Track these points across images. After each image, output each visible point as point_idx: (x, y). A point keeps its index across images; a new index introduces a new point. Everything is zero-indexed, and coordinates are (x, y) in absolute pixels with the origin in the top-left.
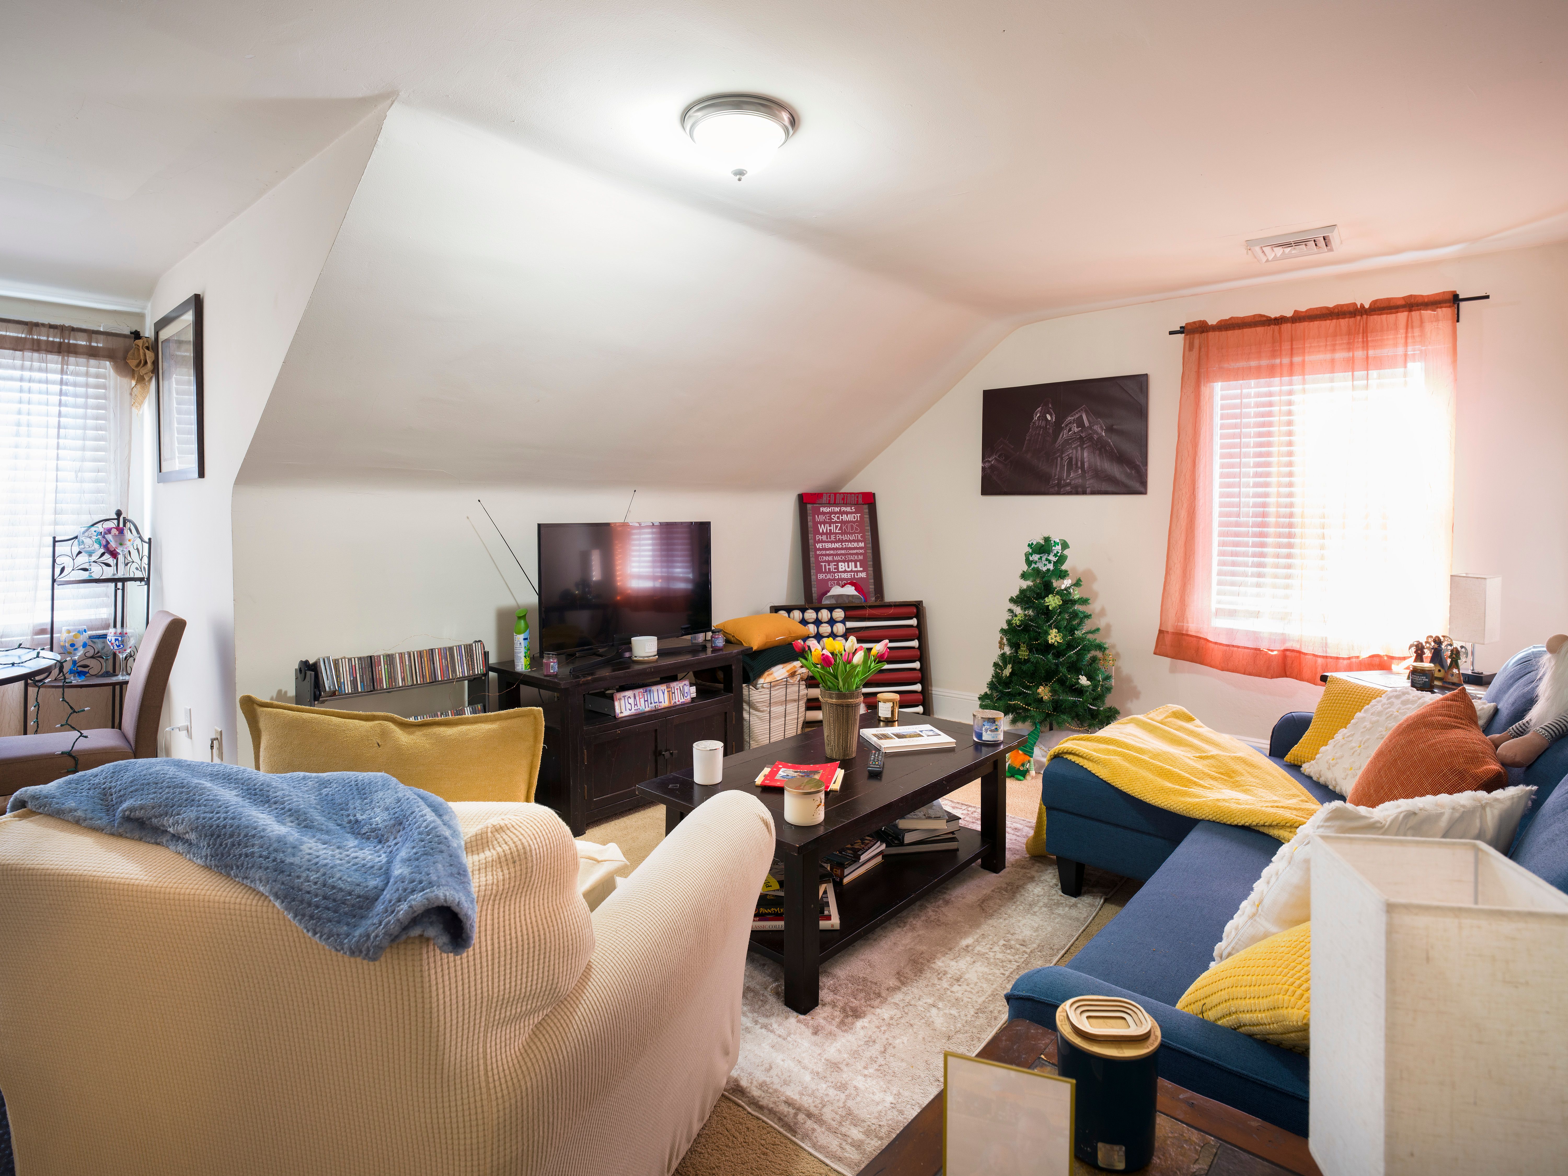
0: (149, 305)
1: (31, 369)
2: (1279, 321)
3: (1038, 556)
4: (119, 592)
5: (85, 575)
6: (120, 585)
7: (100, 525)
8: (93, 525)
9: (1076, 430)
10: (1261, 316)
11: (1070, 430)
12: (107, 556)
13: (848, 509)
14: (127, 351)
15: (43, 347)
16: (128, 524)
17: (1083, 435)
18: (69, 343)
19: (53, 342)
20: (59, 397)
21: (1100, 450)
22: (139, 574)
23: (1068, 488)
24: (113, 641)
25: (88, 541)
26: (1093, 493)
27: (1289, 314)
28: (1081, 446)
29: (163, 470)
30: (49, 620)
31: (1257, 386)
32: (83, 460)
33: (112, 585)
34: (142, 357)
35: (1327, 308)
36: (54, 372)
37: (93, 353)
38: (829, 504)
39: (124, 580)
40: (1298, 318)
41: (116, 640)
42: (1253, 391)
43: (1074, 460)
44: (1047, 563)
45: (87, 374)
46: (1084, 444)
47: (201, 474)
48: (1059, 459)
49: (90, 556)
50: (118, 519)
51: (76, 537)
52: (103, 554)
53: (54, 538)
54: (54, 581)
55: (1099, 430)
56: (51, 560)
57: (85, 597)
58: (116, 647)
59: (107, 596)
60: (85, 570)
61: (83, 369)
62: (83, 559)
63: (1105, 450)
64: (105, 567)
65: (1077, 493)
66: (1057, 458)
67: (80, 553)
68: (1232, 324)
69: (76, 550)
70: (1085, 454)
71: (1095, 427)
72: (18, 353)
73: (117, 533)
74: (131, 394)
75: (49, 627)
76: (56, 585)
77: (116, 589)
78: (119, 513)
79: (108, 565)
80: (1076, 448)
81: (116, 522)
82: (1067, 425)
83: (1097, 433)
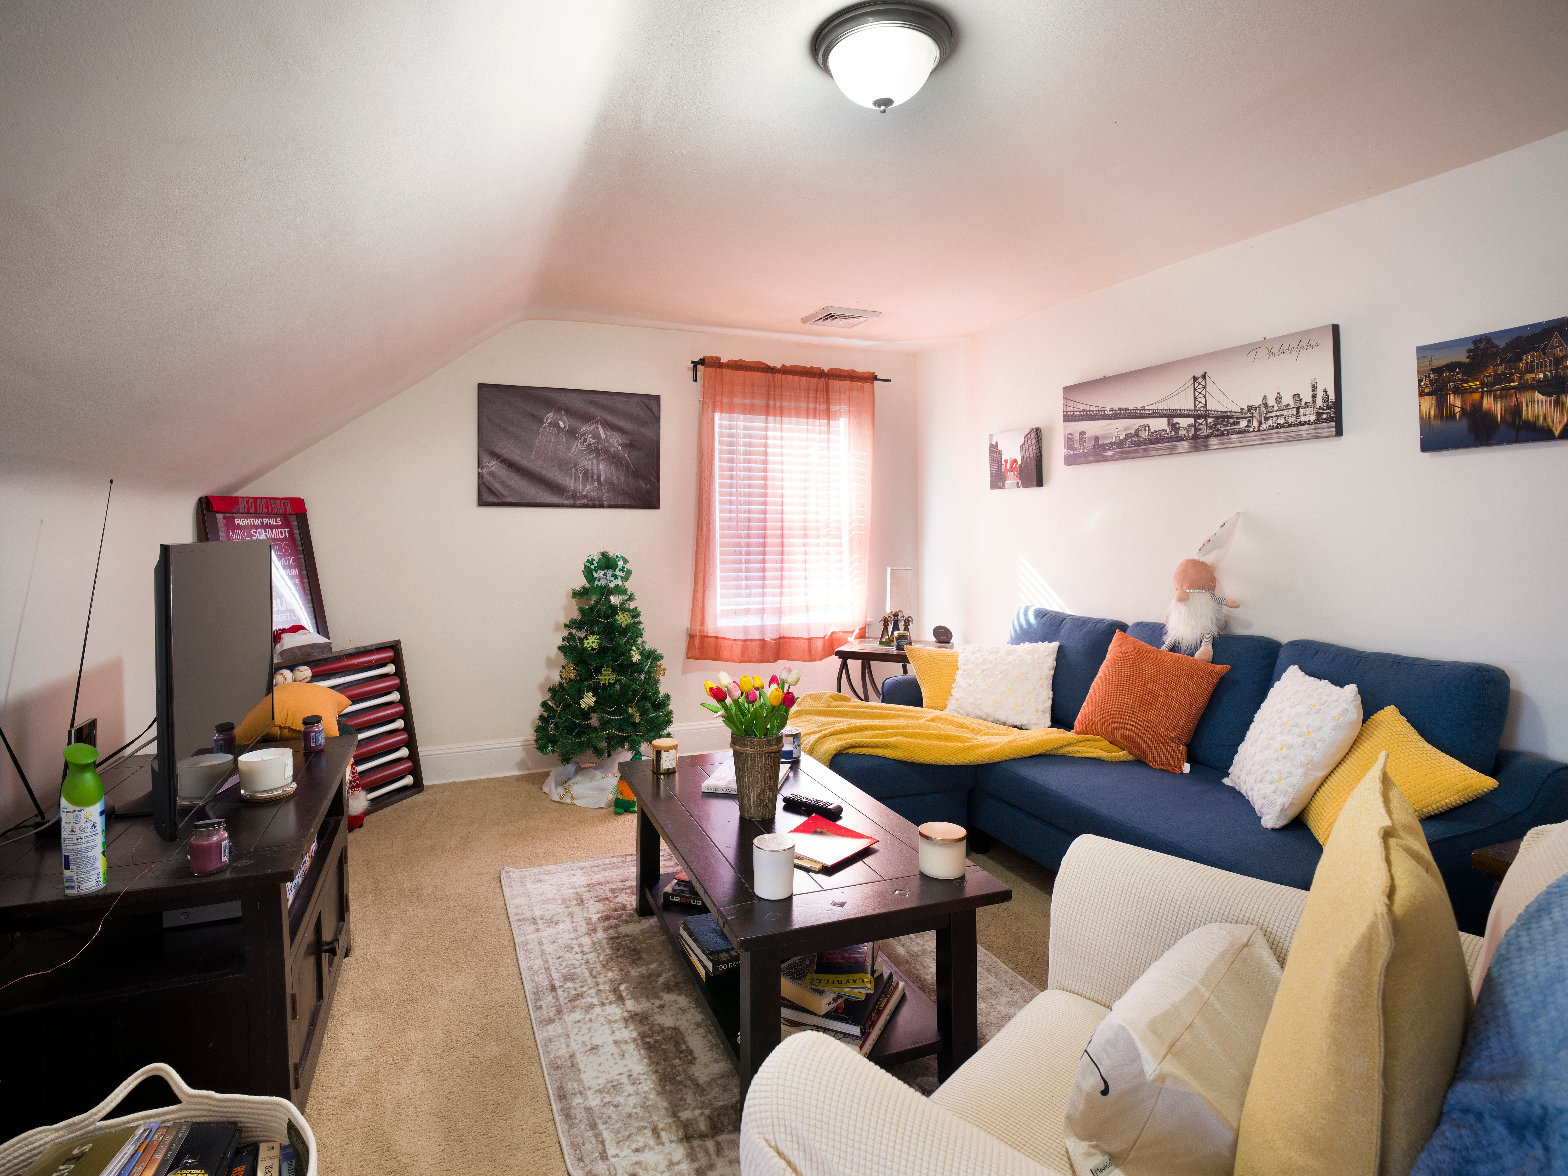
2: (772, 370)
3: (603, 572)
9: (592, 441)
10: (762, 363)
11: (585, 441)
13: (272, 521)
17: (599, 447)
21: (616, 463)
23: (584, 501)
26: (610, 506)
27: (779, 366)
28: (597, 457)
31: (744, 421)
35: (805, 367)
38: (248, 513)
40: (785, 371)
42: (741, 424)
43: (590, 472)
44: (613, 579)
46: (599, 457)
48: (573, 470)
55: (616, 445)
63: (621, 463)
65: (594, 506)
66: (571, 469)
68: (741, 365)
70: (602, 467)
71: (612, 440)
80: (591, 459)
82: (582, 435)
83: (613, 446)
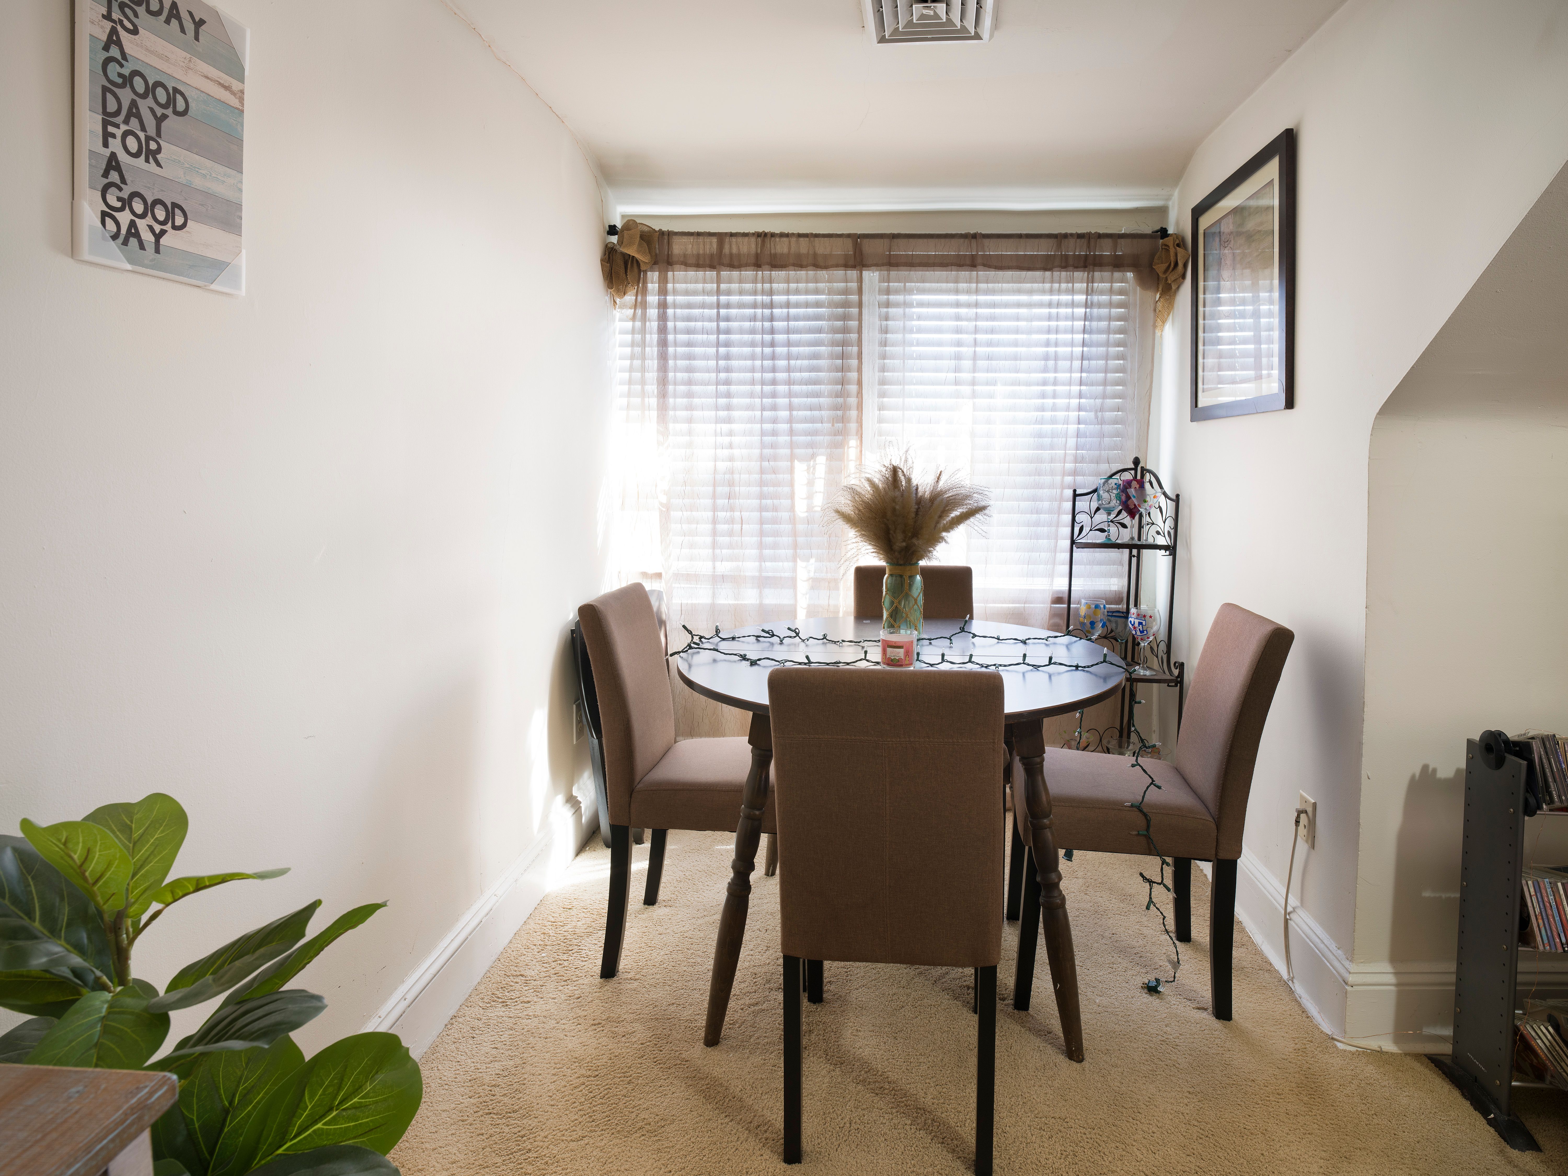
0: (1176, 193)
1: (1059, 292)
4: (1134, 560)
5: (1100, 538)
6: (1135, 552)
7: (1117, 476)
8: (1111, 477)
12: (1124, 514)
14: (1152, 256)
15: (1071, 262)
16: (1148, 476)
18: (1095, 255)
19: (1080, 255)
20: (1083, 323)
22: (1161, 541)
24: (1136, 625)
25: (1105, 495)
29: (1200, 405)
30: (1067, 588)
32: (1104, 396)
33: (1127, 551)
34: (1172, 259)
36: (1080, 292)
37: (1118, 264)
39: (1140, 547)
41: (1140, 623)
45: (1111, 291)
47: (1290, 403)
49: (1109, 514)
50: (1135, 469)
51: (1095, 491)
52: (1119, 513)
53: (1075, 491)
54: (1073, 542)
56: (1070, 517)
57: (1100, 563)
58: (1138, 633)
59: (1121, 564)
60: (1102, 530)
61: (1107, 285)
62: (1101, 517)
64: (1121, 529)
67: (1098, 509)
69: (1094, 505)
72: (1048, 273)
73: (1137, 486)
74: (1155, 310)
75: (1066, 595)
76: (1074, 548)
77: (1131, 556)
78: (1136, 461)
79: (1124, 526)
81: (1133, 472)
